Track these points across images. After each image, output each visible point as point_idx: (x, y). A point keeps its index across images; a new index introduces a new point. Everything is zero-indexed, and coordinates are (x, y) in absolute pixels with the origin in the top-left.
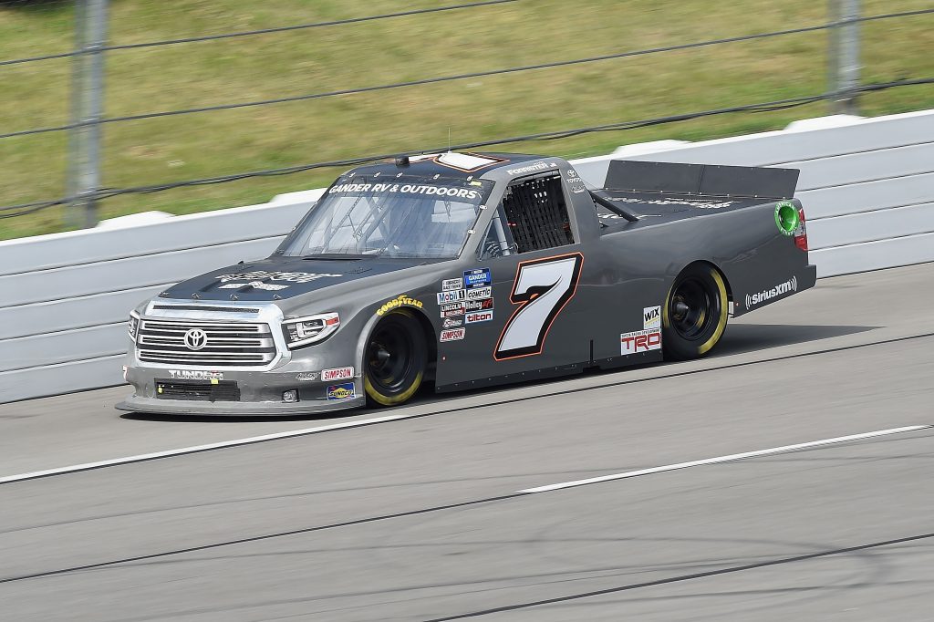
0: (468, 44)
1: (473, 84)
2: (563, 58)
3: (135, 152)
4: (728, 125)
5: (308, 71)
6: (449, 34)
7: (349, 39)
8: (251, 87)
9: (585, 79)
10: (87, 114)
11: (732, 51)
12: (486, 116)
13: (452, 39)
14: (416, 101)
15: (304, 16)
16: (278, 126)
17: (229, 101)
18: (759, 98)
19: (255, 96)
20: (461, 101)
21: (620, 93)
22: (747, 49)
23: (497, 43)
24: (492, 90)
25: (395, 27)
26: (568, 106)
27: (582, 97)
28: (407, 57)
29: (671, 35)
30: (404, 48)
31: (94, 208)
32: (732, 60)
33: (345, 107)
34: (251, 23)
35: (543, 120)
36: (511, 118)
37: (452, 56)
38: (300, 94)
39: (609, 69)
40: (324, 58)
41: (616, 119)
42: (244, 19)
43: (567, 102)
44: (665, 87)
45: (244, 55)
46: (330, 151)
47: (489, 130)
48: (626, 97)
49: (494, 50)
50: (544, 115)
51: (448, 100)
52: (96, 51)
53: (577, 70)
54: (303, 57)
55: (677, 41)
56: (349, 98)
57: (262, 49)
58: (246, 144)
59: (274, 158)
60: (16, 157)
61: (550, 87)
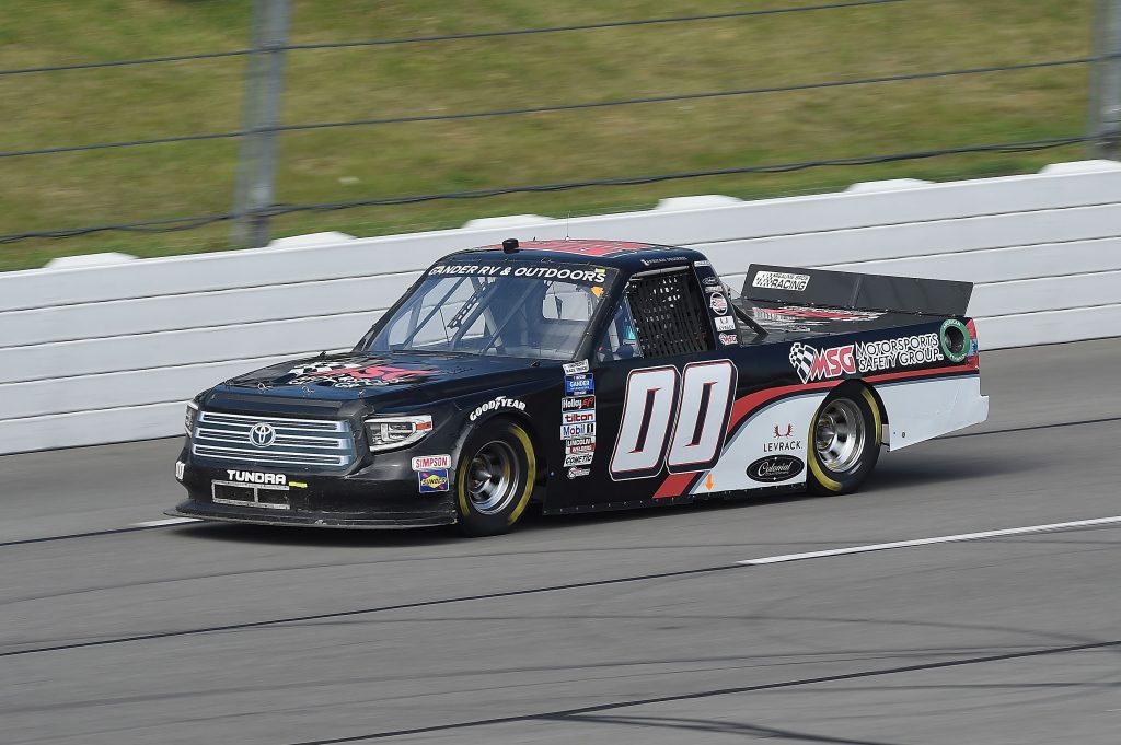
0: (679, 62)
1: (686, 107)
2: (784, 82)
3: (304, 166)
4: (968, 166)
5: (500, 84)
6: (658, 50)
7: (548, 50)
8: (436, 99)
9: (808, 107)
10: (261, 120)
11: (974, 84)
12: (698, 143)
13: (661, 56)
14: (618, 124)
15: (497, 22)
16: (463, 144)
17: (411, 113)
19: (438, 108)
20: (669, 125)
21: (848, 125)
22: (990, 83)
23: (710, 62)
24: (705, 116)
25: (602, 39)
26: (790, 136)
27: (806, 128)
28: (611, 73)
29: (907, 62)
31: (263, 226)
32: (973, 94)
33: (540, 126)
34: (438, 28)
35: (761, 151)
36: (727, 147)
37: (662, 74)
38: (490, 110)
39: (837, 98)
41: (844, 153)
42: (431, 23)
43: (788, 133)
45: (431, 63)
46: (522, 175)
47: (699, 158)
48: (854, 129)
49: (707, 71)
50: (762, 146)
52: (275, 50)
53: (801, 97)
54: (496, 67)
55: (913, 69)
56: (544, 116)
57: (451, 56)
58: (427, 162)
59: (460, 180)
60: (172, 165)
61: (772, 113)
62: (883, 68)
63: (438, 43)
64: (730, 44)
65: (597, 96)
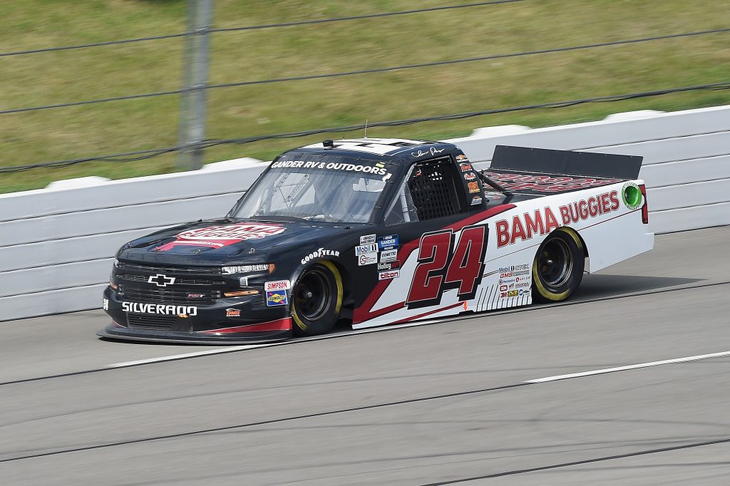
0: (493, 33)
1: (497, 64)
2: (567, 44)
3: (233, 112)
4: (694, 99)
5: (368, 51)
6: (478, 25)
7: (400, 27)
8: (324, 62)
9: (583, 61)
10: (196, 81)
11: (699, 42)
12: (505, 89)
13: (480, 29)
14: (450, 77)
15: (366, 9)
16: (344, 94)
17: (306, 74)
18: (718, 79)
19: (326, 69)
20: (486, 76)
21: (611, 73)
22: (710, 41)
23: (516, 32)
24: (512, 69)
25: (437, 18)
26: (569, 82)
27: (582, 76)
28: (445, 41)
29: (653, 28)
30: (444, 34)
31: (199, 155)
32: (699, 49)
33: (396, 80)
34: (325, 13)
35: (550, 93)
36: (526, 91)
37: (481, 41)
38: (362, 69)
39: (603, 54)
40: (381, 41)
41: (607, 93)
42: (319, 10)
43: (568, 80)
44: (647, 69)
45: (320, 38)
46: (384, 114)
47: (507, 99)
48: (615, 76)
49: (512, 38)
50: (551, 89)
51: (478, 76)
52: (203, 33)
53: (577, 54)
54: (365, 40)
55: (656, 33)
56: (399, 73)
57: (333, 33)
58: (319, 107)
59: (340, 118)
60: (141, 114)
61: (557, 66)
62: (637, 33)
63: (326, 23)
64: (529, 19)
65: (434, 58)
